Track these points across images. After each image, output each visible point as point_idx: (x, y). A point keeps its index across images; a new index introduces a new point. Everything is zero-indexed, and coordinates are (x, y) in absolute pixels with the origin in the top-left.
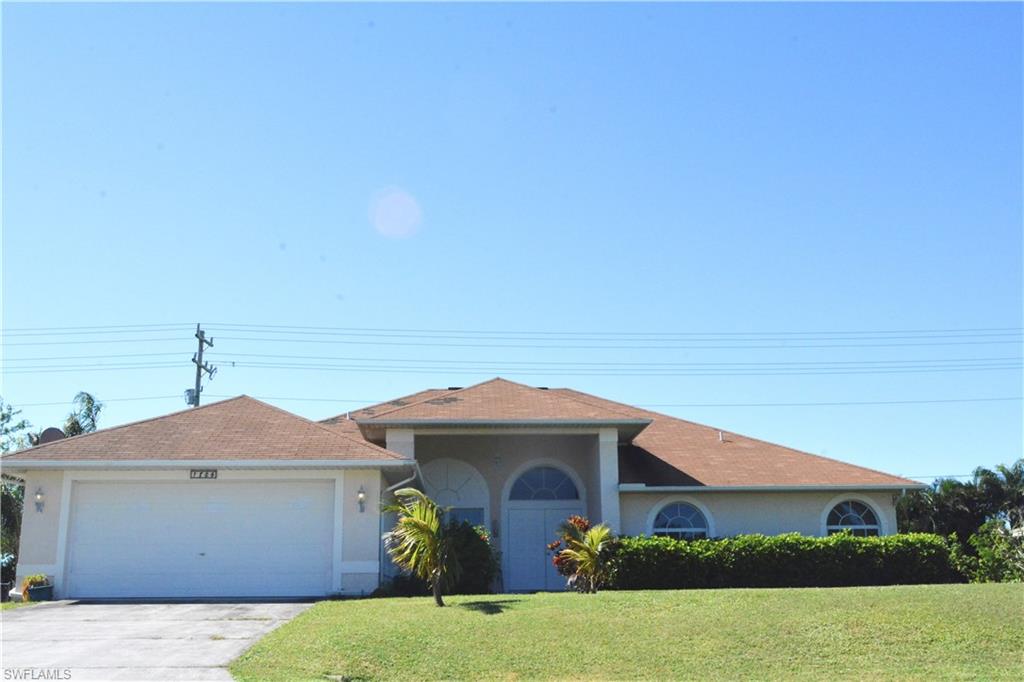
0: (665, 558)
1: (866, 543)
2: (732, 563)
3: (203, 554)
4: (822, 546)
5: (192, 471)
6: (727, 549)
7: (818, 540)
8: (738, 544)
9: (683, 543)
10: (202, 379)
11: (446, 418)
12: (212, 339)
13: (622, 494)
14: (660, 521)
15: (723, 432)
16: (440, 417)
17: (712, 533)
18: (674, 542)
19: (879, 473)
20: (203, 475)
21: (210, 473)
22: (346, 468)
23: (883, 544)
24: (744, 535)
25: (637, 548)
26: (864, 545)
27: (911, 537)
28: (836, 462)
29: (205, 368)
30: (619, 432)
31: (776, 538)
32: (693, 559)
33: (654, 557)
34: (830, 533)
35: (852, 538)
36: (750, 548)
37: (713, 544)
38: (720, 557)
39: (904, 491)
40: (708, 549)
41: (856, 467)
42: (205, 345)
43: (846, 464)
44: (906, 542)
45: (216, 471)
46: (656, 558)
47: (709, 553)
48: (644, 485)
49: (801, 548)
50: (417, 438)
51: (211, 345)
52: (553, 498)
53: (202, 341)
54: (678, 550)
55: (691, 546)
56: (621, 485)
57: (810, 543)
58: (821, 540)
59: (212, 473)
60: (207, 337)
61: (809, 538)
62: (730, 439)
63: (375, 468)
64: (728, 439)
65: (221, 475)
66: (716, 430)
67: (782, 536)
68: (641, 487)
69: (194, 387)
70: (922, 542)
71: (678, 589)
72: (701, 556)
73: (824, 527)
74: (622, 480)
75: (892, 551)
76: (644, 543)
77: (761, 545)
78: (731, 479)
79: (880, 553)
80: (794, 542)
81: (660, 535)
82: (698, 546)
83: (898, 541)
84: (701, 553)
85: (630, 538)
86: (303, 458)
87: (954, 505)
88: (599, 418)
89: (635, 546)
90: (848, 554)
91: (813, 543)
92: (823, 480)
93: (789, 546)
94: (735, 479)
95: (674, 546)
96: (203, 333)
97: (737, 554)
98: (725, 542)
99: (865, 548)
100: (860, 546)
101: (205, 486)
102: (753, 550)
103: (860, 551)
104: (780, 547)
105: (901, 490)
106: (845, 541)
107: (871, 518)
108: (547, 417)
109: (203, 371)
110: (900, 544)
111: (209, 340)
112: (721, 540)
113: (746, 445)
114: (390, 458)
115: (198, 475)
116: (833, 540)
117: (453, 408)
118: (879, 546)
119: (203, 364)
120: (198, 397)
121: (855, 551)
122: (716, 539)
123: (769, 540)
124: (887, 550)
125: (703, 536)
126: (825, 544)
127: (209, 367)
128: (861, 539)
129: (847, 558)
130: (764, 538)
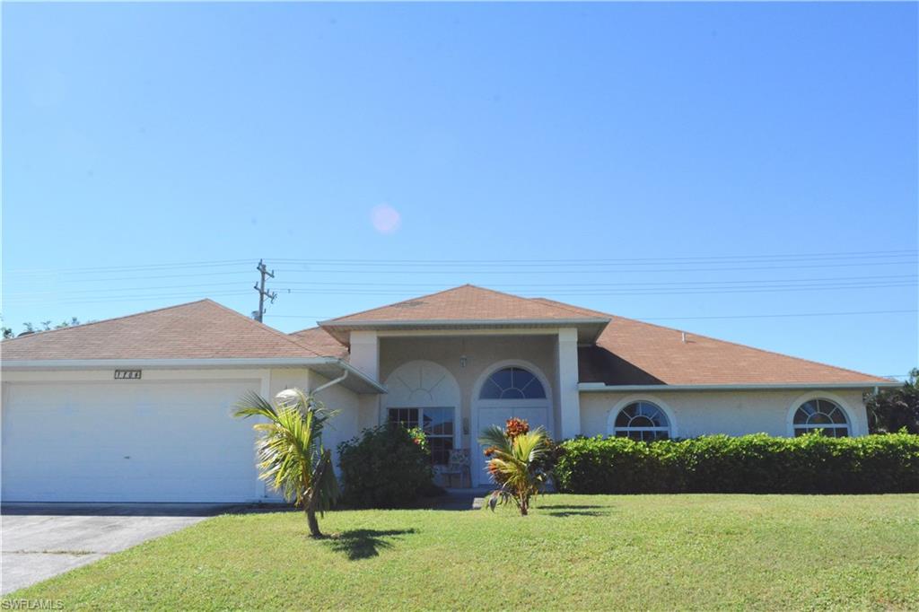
0: (622, 461)
1: (842, 444)
2: (694, 466)
3: (128, 458)
4: (793, 448)
5: (116, 371)
6: (688, 451)
7: (788, 441)
8: (701, 445)
9: (641, 444)
10: (264, 303)
11: (406, 319)
12: (273, 272)
13: (581, 393)
14: (621, 420)
15: (685, 333)
16: (400, 319)
17: (674, 435)
18: (632, 443)
19: (848, 371)
20: (127, 376)
21: (134, 373)
22: (273, 367)
23: (860, 446)
24: (706, 436)
25: (592, 450)
26: (839, 447)
27: (891, 438)
28: (801, 360)
29: (267, 294)
30: (578, 332)
31: (742, 439)
32: (652, 461)
33: (611, 459)
34: (798, 433)
35: (825, 439)
36: (715, 449)
37: (674, 446)
38: (681, 460)
39: (877, 390)
40: (668, 451)
41: (822, 365)
42: (267, 276)
43: (811, 362)
44: (886, 444)
45: (140, 371)
46: (612, 460)
47: (670, 455)
48: (603, 384)
49: (770, 449)
50: (382, 341)
51: (272, 276)
52: (522, 397)
53: (264, 273)
54: (636, 452)
55: (650, 447)
56: (581, 384)
57: (780, 445)
58: (790, 441)
59: (136, 373)
60: (268, 269)
61: (778, 439)
62: (692, 341)
63: (304, 366)
64: (691, 340)
65: (146, 375)
66: (679, 331)
67: (748, 437)
68: (601, 386)
69: (257, 309)
70: (904, 444)
71: (636, 494)
72: (660, 459)
73: (791, 427)
74: (582, 379)
75: (871, 454)
76: (600, 444)
77: (726, 447)
78: (694, 378)
79: (858, 455)
80: (762, 443)
81: (619, 434)
82: (657, 447)
83: (877, 443)
84: (661, 455)
85: (586, 438)
86: (223, 356)
87: (893, 401)
88: (556, 317)
89: (591, 448)
90: (822, 456)
91: (782, 445)
92: (790, 378)
93: (757, 448)
94: (697, 378)
95: (633, 447)
96: (264, 267)
97: (700, 456)
98: (687, 443)
99: (841, 450)
100: (835, 449)
101: (130, 386)
102: (717, 452)
103: (835, 454)
104: (747, 449)
105: (873, 388)
106: (817, 442)
107: (840, 417)
108: (505, 317)
109: (265, 296)
110: (880, 446)
111: (270, 273)
112: (684, 440)
113: (707, 345)
114: (313, 356)
115: (122, 375)
116: (804, 441)
117: (415, 311)
118: (857, 448)
119: (265, 291)
120: (261, 317)
121: (830, 454)
122: (678, 440)
123: (734, 442)
124: (865, 452)
125: (664, 436)
126: (795, 445)
127: (271, 294)
128: (834, 440)
129: (821, 462)
130: (728, 440)
